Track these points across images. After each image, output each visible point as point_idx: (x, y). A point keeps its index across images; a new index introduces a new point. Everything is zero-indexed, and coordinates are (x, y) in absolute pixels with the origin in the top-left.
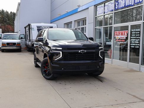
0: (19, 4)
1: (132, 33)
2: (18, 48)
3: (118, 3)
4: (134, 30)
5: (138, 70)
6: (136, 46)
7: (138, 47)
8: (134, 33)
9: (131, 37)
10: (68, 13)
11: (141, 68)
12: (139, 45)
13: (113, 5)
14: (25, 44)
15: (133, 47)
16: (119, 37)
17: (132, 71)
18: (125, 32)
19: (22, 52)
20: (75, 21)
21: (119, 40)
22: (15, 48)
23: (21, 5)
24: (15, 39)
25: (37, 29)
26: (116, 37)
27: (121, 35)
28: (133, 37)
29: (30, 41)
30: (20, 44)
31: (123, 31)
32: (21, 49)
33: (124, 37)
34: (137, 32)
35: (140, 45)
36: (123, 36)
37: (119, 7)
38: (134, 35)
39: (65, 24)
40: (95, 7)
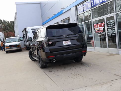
0: (16, 14)
2: (19, 48)
3: (94, 1)
5: (117, 53)
7: (114, 35)
9: (108, 28)
10: (55, 15)
11: (119, 51)
13: (90, 4)
14: (24, 45)
15: (110, 35)
17: (112, 54)
18: (102, 24)
19: (23, 51)
20: (61, 21)
22: (16, 49)
23: (17, 14)
24: (16, 42)
25: (32, 31)
26: (96, 29)
27: (99, 27)
29: (27, 42)
30: (20, 45)
31: (100, 23)
32: (21, 49)
35: (116, 33)
37: (95, 5)
38: (110, 25)
40: (76, 7)
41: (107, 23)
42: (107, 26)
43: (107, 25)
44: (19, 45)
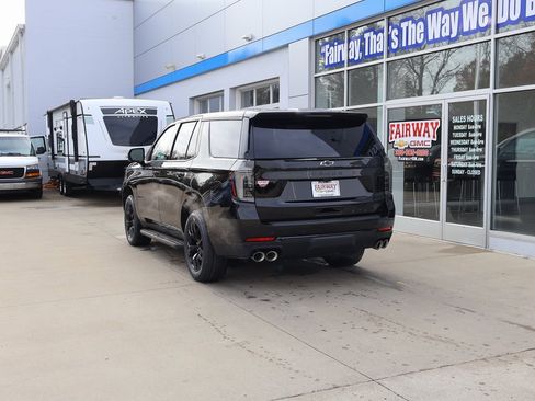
0: (21, 31)
1: (455, 128)
2: (31, 185)
3: (400, 30)
4: (463, 119)
5: (480, 244)
6: (471, 169)
7: (477, 173)
8: (460, 127)
9: (452, 142)
10: (204, 62)
11: (491, 239)
12: (480, 166)
15: (461, 172)
17: (459, 249)
18: (430, 127)
19: (45, 199)
20: (234, 89)
22: (20, 185)
23: (26, 34)
24: (19, 155)
25: (104, 118)
26: (397, 141)
27: (415, 135)
28: (458, 142)
29: (77, 160)
30: (37, 171)
32: (42, 188)
34: (473, 123)
35: (486, 166)
37: (404, 45)
38: (464, 135)
39: (192, 99)
40: (314, 43)
41: (451, 125)
42: (451, 137)
43: (451, 130)
44: (34, 171)
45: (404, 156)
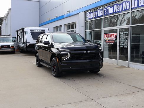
0: (10, 10)
1: (121, 35)
2: (12, 50)
3: (107, 9)
4: (123, 33)
6: (125, 46)
8: (122, 35)
10: (57, 17)
11: (130, 64)
12: (127, 45)
13: (103, 11)
15: (122, 47)
16: (109, 38)
18: (114, 35)
19: (16, 54)
20: (65, 25)
21: (109, 42)
22: (9, 50)
23: (11, 10)
24: (9, 42)
25: (31, 32)
26: (106, 39)
28: (122, 39)
29: (24, 43)
30: (14, 46)
31: (112, 34)
32: (15, 50)
33: (114, 38)
34: (125, 34)
35: (129, 45)
36: (112, 38)
37: (108, 13)
38: (123, 37)
39: (54, 27)
40: (85, 13)
45: (108, 42)
